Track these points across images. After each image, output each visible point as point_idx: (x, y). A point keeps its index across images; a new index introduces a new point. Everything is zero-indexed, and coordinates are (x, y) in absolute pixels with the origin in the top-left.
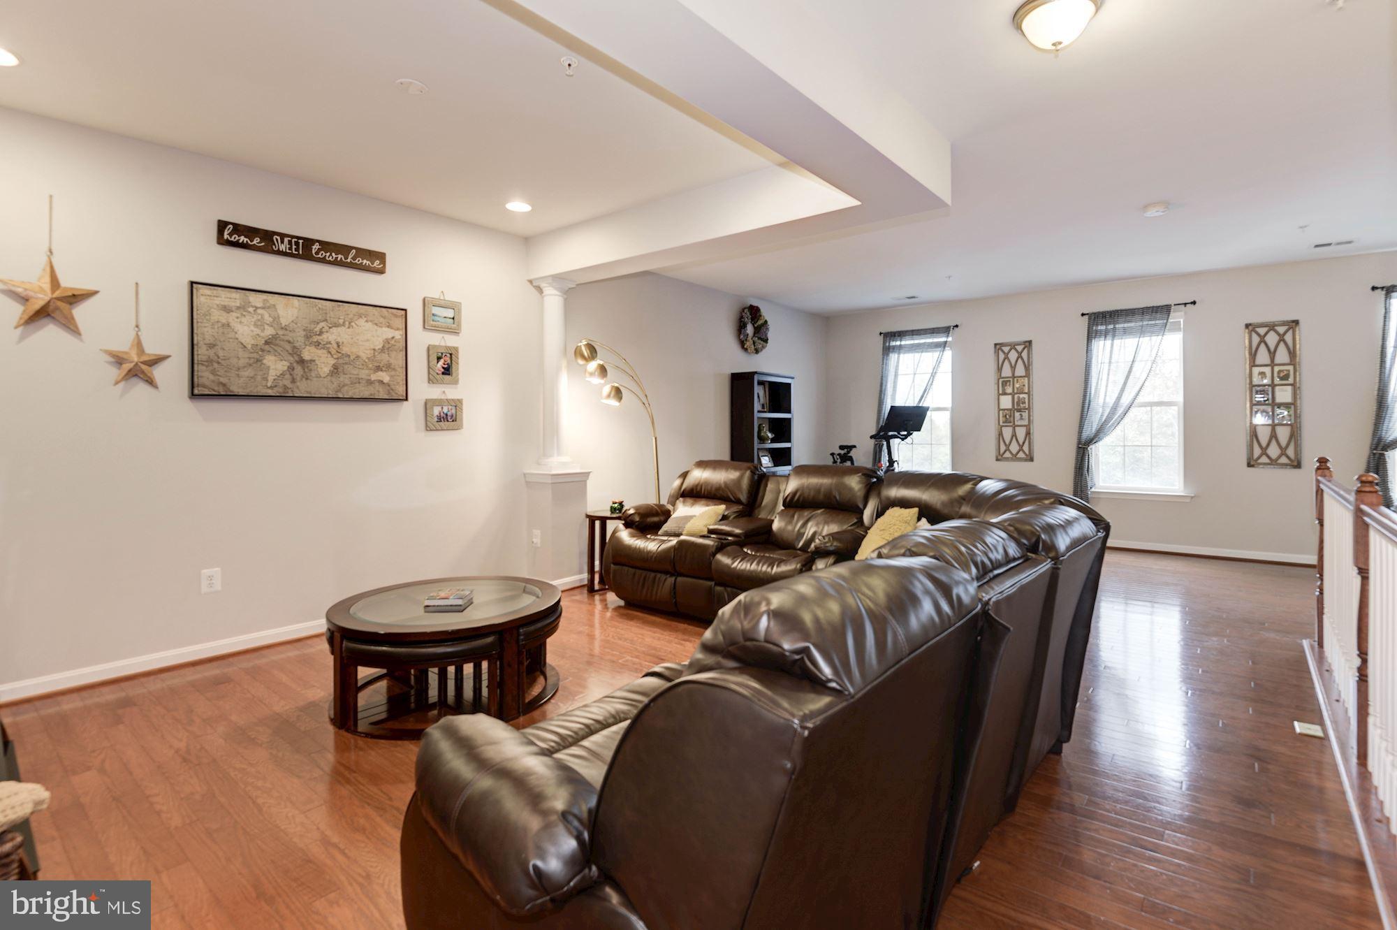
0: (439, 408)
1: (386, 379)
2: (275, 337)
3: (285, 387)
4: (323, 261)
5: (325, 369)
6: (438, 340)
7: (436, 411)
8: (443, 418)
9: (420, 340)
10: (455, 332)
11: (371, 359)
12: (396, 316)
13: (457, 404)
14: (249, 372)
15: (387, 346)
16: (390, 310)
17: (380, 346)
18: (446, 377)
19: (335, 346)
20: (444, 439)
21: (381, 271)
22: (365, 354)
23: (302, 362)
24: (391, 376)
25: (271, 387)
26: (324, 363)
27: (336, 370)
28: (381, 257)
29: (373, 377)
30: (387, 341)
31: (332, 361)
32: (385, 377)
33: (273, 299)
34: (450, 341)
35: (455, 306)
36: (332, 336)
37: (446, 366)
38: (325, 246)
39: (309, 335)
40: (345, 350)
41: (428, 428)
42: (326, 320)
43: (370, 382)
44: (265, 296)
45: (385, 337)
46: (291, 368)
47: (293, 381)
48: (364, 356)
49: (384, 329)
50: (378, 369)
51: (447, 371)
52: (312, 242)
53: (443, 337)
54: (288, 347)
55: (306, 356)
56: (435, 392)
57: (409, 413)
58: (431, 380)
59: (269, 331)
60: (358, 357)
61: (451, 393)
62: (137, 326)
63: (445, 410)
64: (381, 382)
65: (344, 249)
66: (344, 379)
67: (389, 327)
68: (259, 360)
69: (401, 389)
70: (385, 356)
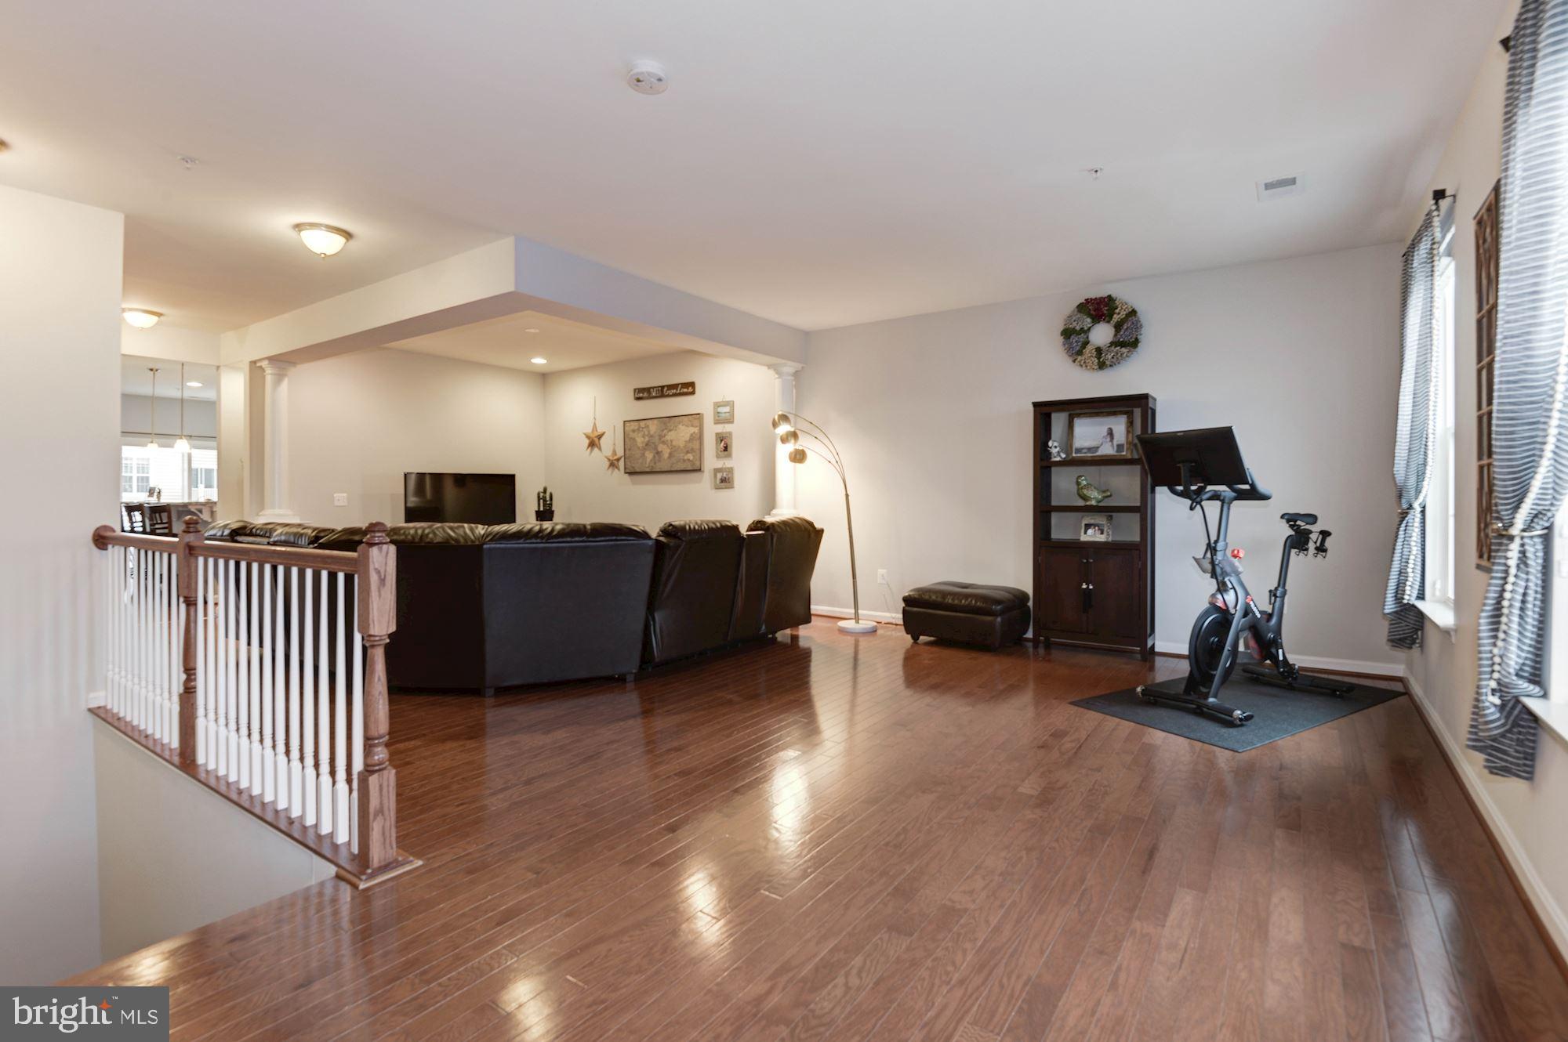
0: (721, 474)
1: (691, 458)
2: (649, 441)
3: (653, 467)
4: (668, 396)
5: (666, 455)
6: (720, 428)
7: (719, 476)
8: (723, 480)
9: (711, 430)
10: (731, 422)
11: (685, 447)
12: (695, 419)
13: (731, 470)
14: (640, 461)
15: (692, 438)
16: (693, 416)
17: (688, 439)
18: (726, 453)
19: (670, 442)
20: (724, 494)
21: (693, 393)
22: (681, 444)
23: (658, 453)
24: (694, 456)
25: (648, 467)
26: (666, 451)
27: (671, 454)
28: (692, 385)
29: (686, 458)
30: (692, 435)
31: (669, 451)
32: (690, 456)
33: (648, 422)
34: (728, 428)
35: (731, 404)
36: (668, 438)
37: (725, 446)
38: (671, 387)
39: (661, 437)
40: (674, 443)
41: (717, 488)
42: (666, 429)
43: (684, 461)
44: (644, 422)
45: (690, 433)
46: (654, 457)
47: (655, 463)
48: (682, 446)
49: (690, 428)
50: (688, 452)
51: (726, 449)
52: (663, 387)
53: (724, 426)
54: (653, 446)
55: (660, 450)
56: (719, 464)
57: (707, 478)
58: (718, 457)
59: (647, 439)
60: (679, 447)
61: (727, 463)
62: (614, 444)
63: (725, 475)
64: (689, 460)
65: (675, 386)
66: (673, 460)
67: (692, 426)
68: (644, 454)
69: (698, 463)
70: (690, 444)
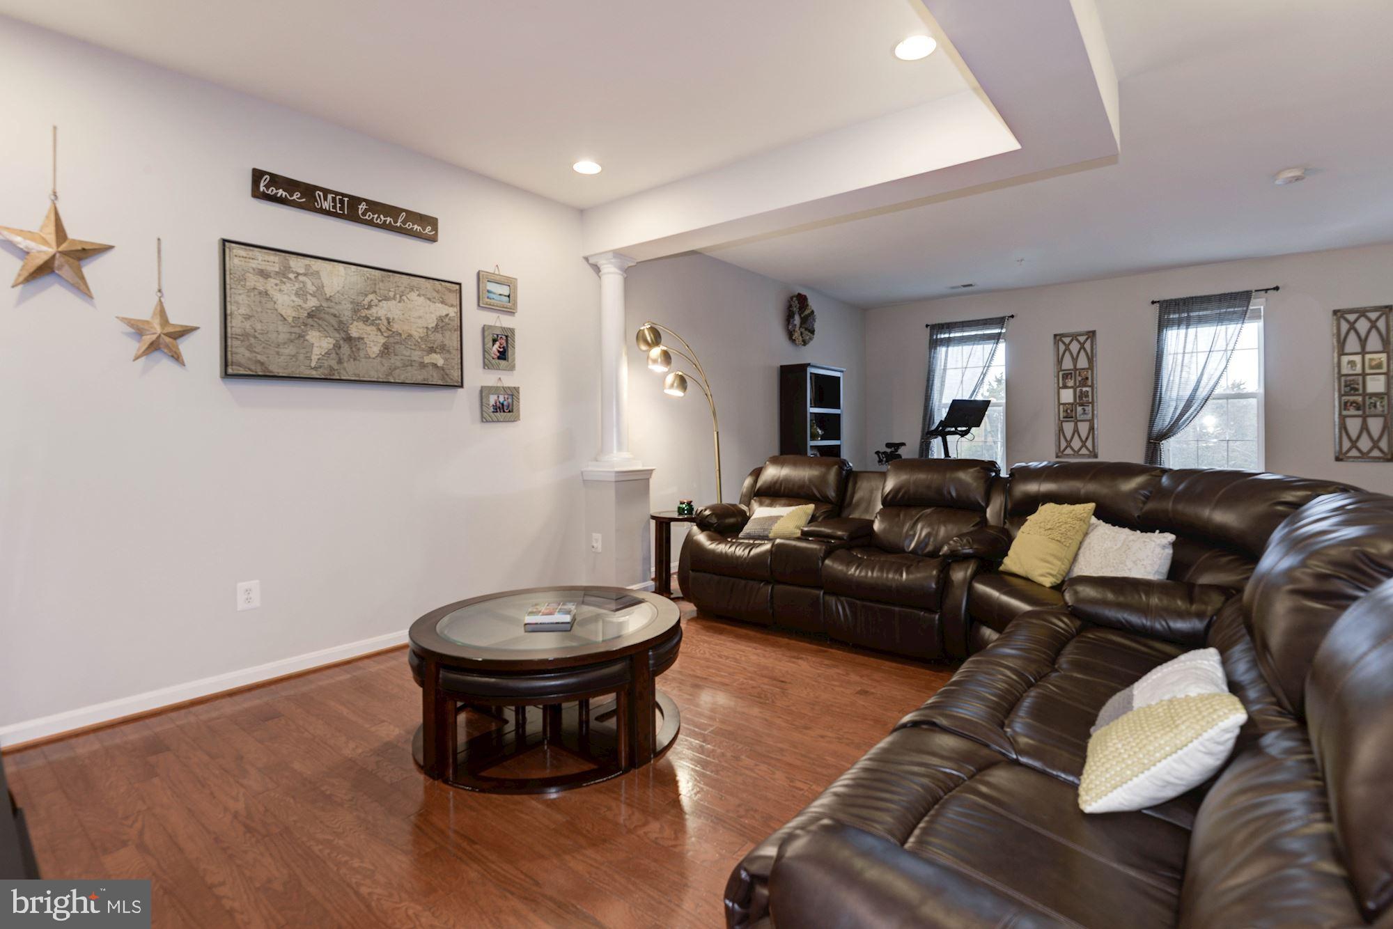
0: (495, 397)
1: (440, 362)
2: (319, 309)
3: (331, 368)
4: (370, 223)
5: (375, 350)
6: (493, 320)
7: (492, 400)
8: (499, 408)
9: (476, 320)
10: (510, 311)
11: (425, 339)
12: (450, 291)
13: (513, 393)
14: (289, 350)
15: (441, 325)
16: (443, 283)
17: (434, 325)
18: (503, 362)
19: (385, 323)
20: (502, 432)
21: (433, 239)
22: (417, 333)
23: (349, 339)
24: (446, 360)
25: (315, 368)
26: (374, 343)
27: (386, 350)
28: (433, 222)
29: (427, 360)
30: (441, 319)
31: (382, 340)
32: (439, 359)
33: (316, 265)
34: (505, 321)
35: (510, 283)
36: (383, 310)
37: (502, 350)
38: (374, 206)
39: (356, 309)
40: (396, 327)
41: (484, 419)
42: (375, 292)
43: (423, 366)
44: (307, 261)
45: (438, 314)
46: (337, 347)
47: (340, 362)
48: (416, 335)
49: (437, 304)
50: (432, 350)
51: (503, 355)
52: (358, 200)
53: (499, 317)
54: (334, 321)
55: (354, 333)
56: (491, 379)
57: (464, 402)
58: (487, 365)
59: (312, 303)
60: (410, 336)
61: (508, 380)
62: (160, 291)
63: (501, 399)
64: (435, 365)
65: (393, 211)
66: (396, 361)
67: (443, 302)
68: (301, 336)
69: (456, 374)
70: (439, 336)
